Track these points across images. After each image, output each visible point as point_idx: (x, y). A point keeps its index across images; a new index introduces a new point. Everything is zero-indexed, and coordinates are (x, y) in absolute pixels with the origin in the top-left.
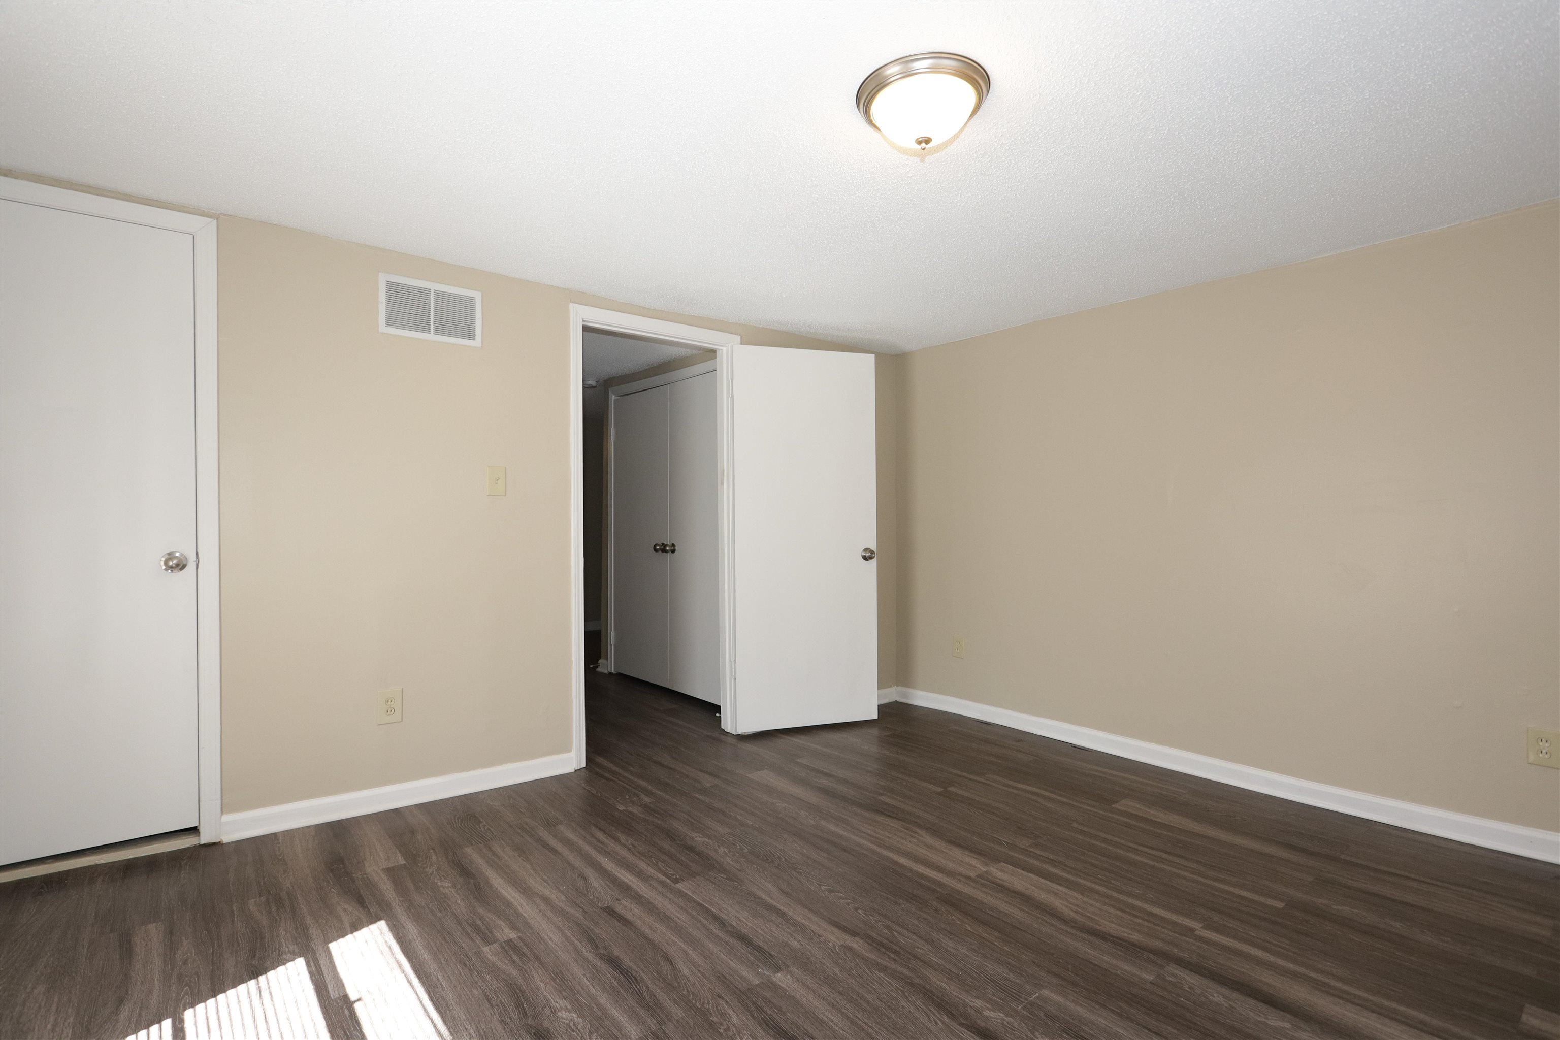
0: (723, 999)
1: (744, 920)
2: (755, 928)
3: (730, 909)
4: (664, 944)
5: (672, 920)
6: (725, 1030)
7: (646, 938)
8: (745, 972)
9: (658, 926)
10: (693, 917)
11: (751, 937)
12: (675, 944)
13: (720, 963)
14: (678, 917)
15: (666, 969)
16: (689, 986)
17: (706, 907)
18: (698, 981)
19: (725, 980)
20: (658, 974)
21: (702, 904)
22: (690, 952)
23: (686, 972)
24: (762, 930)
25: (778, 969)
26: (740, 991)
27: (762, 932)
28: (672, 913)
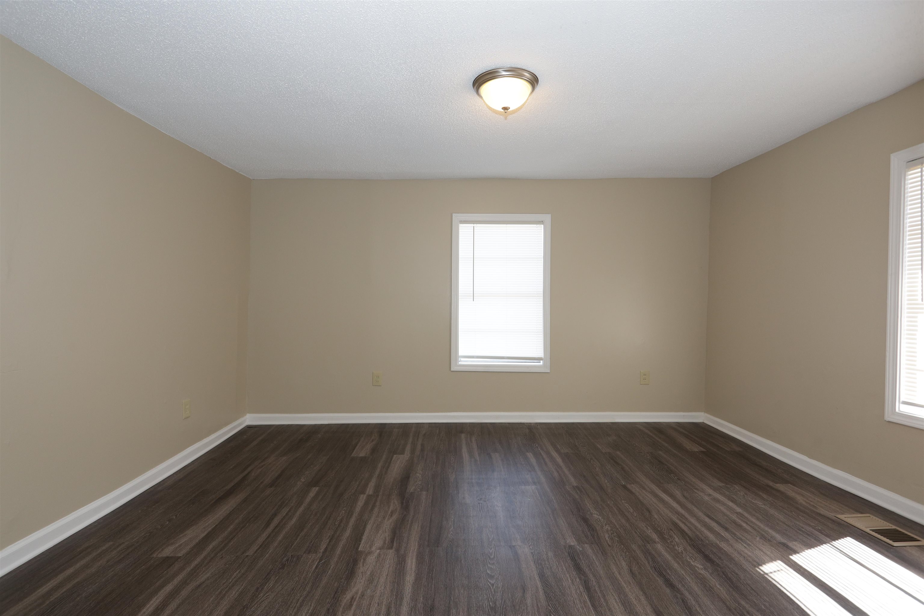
0: (608, 544)
1: (569, 580)
2: (566, 572)
3: (574, 592)
4: (633, 584)
5: (621, 601)
6: (614, 534)
7: (645, 593)
8: (589, 551)
9: (634, 600)
10: (604, 596)
11: (573, 568)
12: (625, 581)
13: (601, 560)
14: (616, 602)
15: (635, 568)
16: (624, 555)
17: (590, 601)
18: (618, 556)
19: (603, 552)
20: (641, 568)
21: (592, 606)
22: (616, 573)
23: (624, 563)
24: (562, 569)
25: (570, 547)
26: (597, 545)
27: (564, 568)
28: (619, 608)
